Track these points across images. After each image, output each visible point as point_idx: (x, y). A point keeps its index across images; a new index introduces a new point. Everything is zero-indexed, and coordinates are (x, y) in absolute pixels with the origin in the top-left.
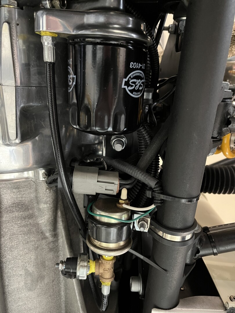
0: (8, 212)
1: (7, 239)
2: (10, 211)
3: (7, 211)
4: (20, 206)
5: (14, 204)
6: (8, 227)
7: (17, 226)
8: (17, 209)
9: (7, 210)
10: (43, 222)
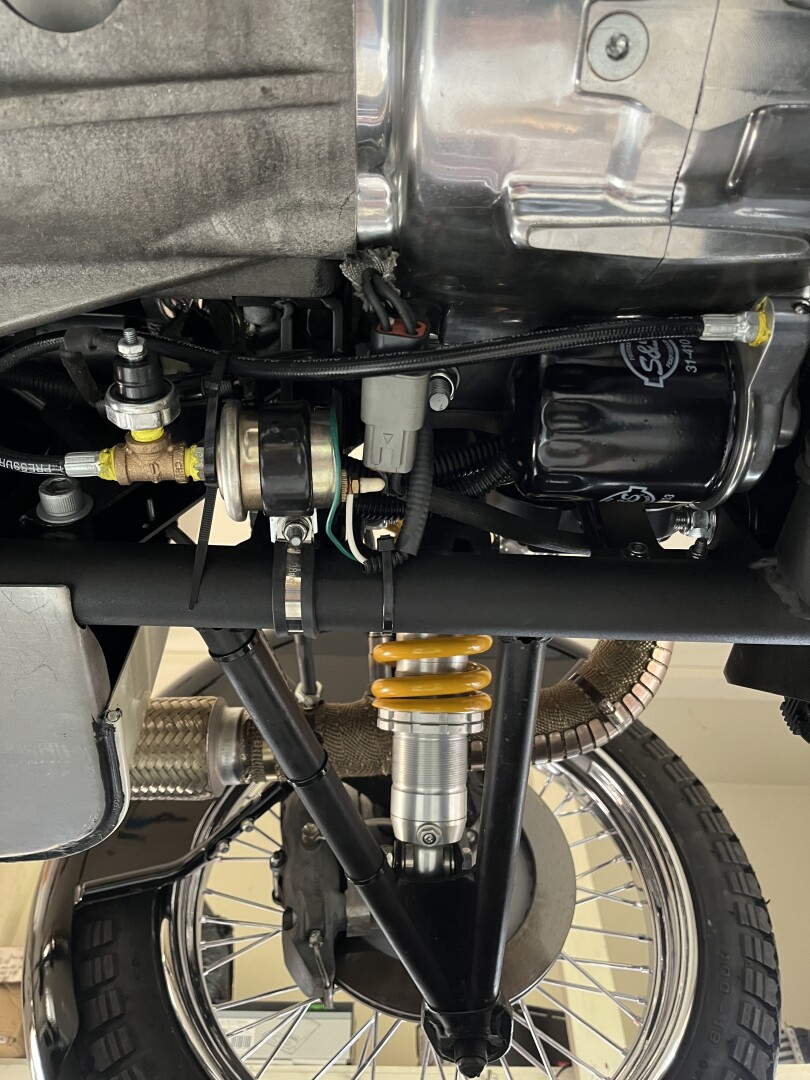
0: (251, 130)
1: (161, 136)
2: (253, 135)
3: (255, 129)
4: (269, 161)
5: (278, 144)
6: (201, 135)
7: (204, 160)
8: (262, 155)
9: (257, 126)
10: (217, 229)
